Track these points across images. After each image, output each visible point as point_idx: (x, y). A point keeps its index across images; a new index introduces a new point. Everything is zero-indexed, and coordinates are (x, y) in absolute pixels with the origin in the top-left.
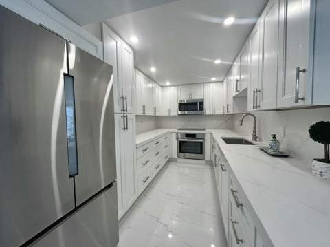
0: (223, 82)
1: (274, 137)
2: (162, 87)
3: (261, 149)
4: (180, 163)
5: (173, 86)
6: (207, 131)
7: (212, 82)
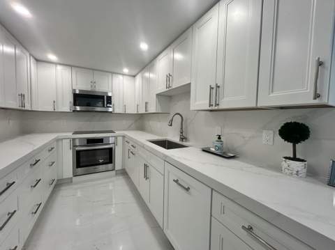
0: (134, 76)
1: (219, 138)
2: (37, 60)
3: (204, 150)
4: (76, 184)
5: (60, 64)
6: (117, 133)
7: (123, 75)
